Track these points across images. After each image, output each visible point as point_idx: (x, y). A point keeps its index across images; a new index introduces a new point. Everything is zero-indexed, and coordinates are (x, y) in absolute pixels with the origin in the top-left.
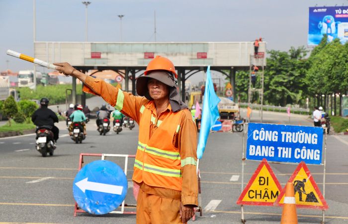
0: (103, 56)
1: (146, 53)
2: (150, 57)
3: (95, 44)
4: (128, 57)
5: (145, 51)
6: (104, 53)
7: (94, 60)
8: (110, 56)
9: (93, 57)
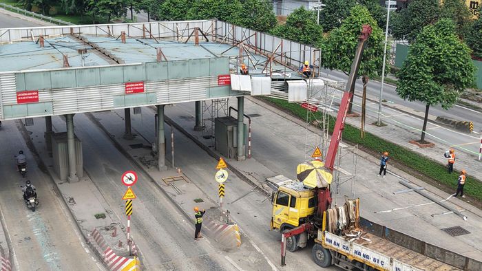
0: (42, 96)
1: (127, 84)
2: (136, 91)
3: (24, 73)
4: (95, 93)
5: (126, 81)
6: (44, 90)
7: (23, 107)
8: (57, 96)
9: (20, 101)
